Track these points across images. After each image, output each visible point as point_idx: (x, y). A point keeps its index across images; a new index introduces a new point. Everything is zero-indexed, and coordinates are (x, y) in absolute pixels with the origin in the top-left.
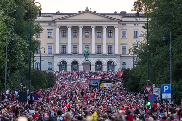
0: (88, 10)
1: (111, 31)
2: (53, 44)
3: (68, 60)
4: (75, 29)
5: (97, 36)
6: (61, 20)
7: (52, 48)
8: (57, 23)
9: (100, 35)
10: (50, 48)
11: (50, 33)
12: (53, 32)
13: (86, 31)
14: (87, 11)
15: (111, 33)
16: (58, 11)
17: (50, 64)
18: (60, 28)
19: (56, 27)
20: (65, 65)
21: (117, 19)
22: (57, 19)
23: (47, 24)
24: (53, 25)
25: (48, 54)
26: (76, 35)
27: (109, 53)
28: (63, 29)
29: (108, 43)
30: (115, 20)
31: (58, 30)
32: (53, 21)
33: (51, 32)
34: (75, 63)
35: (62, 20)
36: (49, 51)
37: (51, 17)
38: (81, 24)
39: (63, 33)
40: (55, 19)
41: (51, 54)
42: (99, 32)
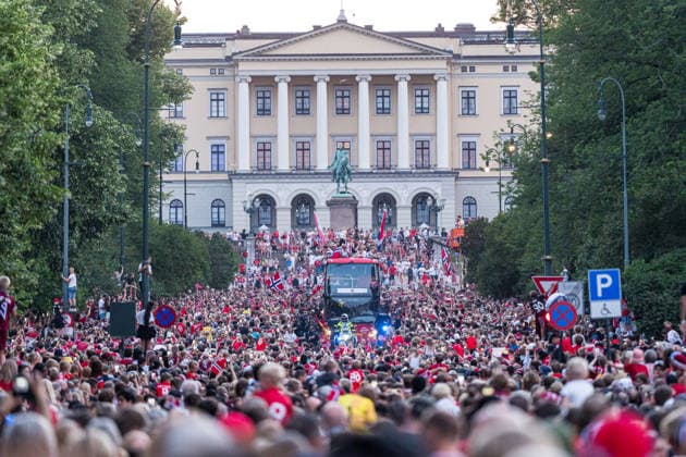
0: (345, 21)
1: (425, 93)
2: (227, 138)
3: (280, 194)
4: (302, 86)
5: (378, 109)
6: (254, 55)
7: (223, 152)
8: (242, 66)
9: (386, 106)
10: (218, 152)
11: (218, 100)
12: (228, 96)
13: (339, 94)
14: (342, 24)
15: (425, 99)
16: (245, 27)
17: (219, 207)
18: (250, 84)
19: (238, 79)
20: (269, 208)
21: (444, 51)
22: (241, 52)
23: (207, 72)
24: (226, 73)
25: (212, 171)
26: (306, 106)
27: (417, 168)
28: (263, 87)
29: (413, 132)
30: (437, 54)
31: (244, 89)
32: (228, 59)
33: (221, 97)
34: (303, 201)
35: (258, 55)
36: (215, 162)
37: (219, 45)
38: (321, 70)
39: (260, 101)
40: (235, 54)
41: (223, 171)
42: (383, 96)
